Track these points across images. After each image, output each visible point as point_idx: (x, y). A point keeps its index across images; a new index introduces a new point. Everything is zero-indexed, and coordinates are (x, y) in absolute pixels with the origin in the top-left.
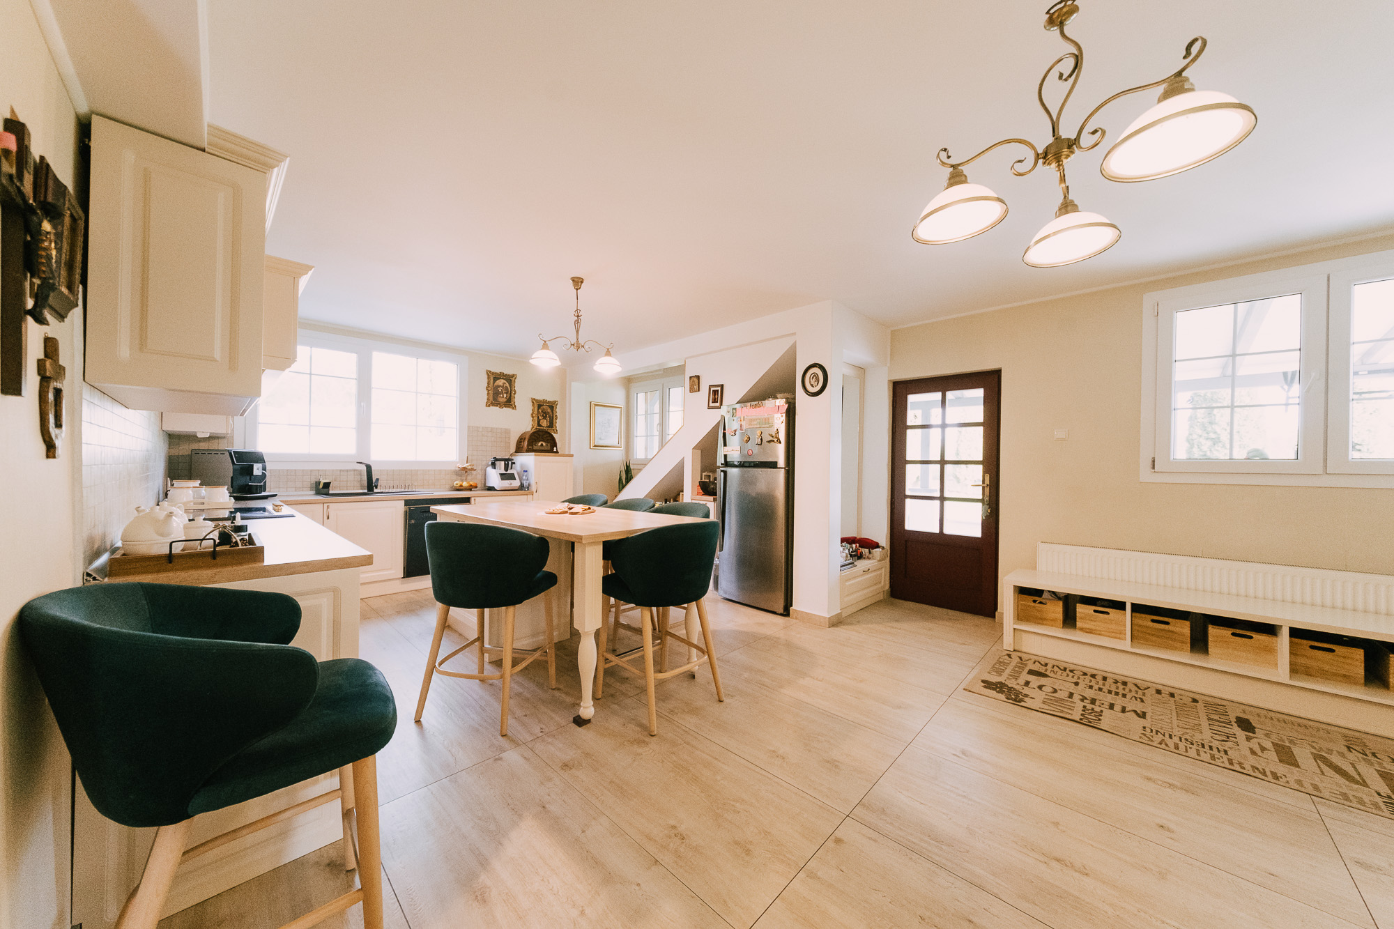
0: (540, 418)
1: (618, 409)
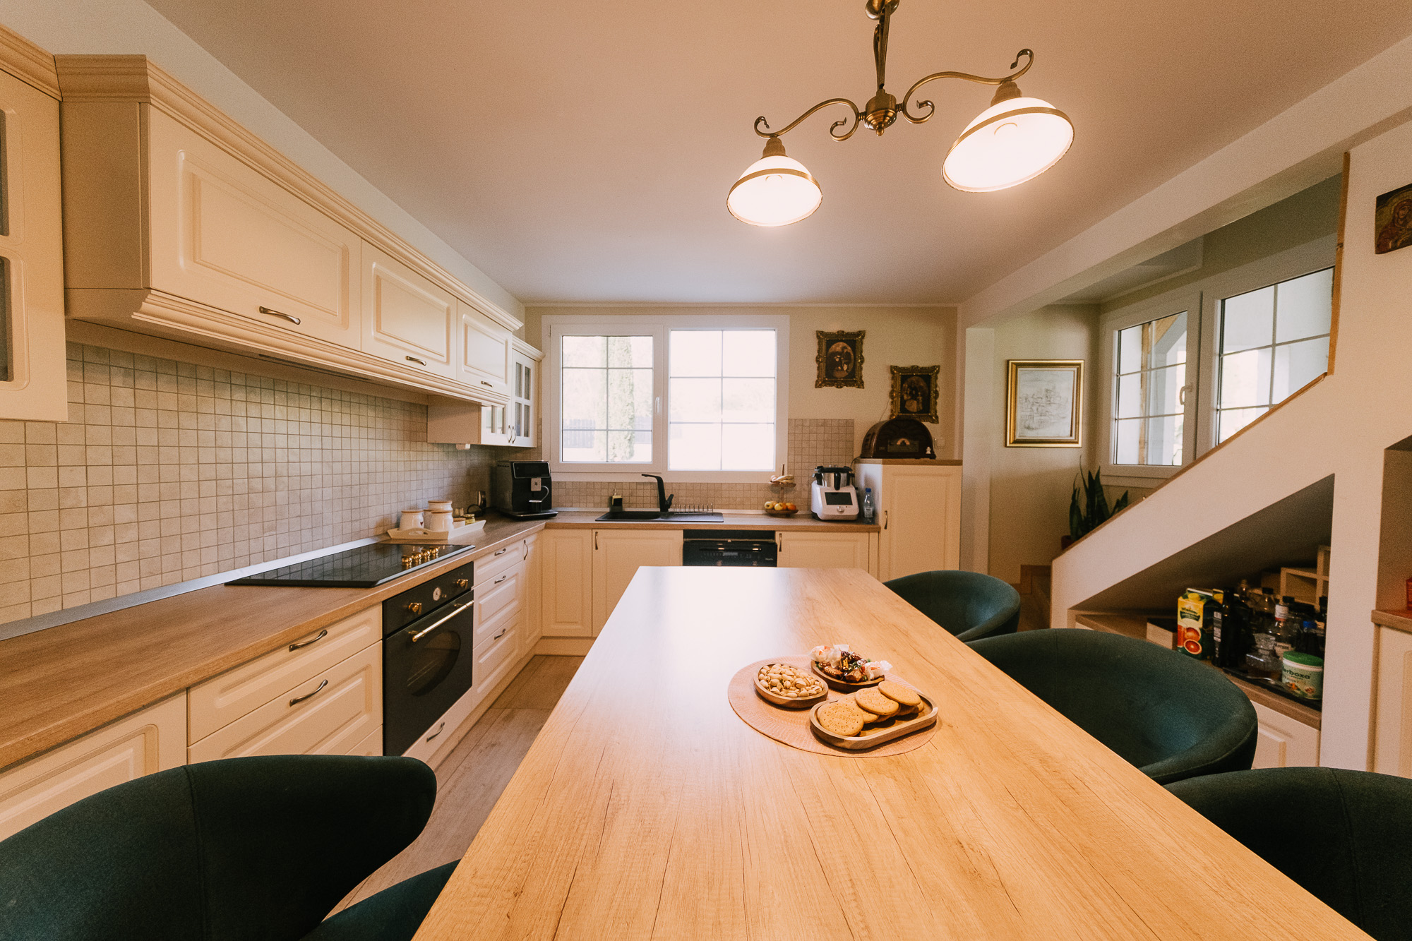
0: (905, 397)
1: (1075, 369)
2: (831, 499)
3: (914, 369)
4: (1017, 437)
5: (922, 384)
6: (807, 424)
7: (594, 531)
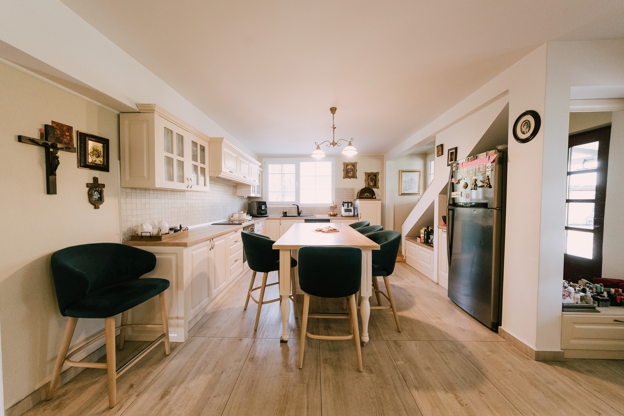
0: (369, 181)
1: (419, 172)
2: (346, 211)
3: (372, 173)
4: (402, 193)
5: (374, 177)
6: (341, 189)
7: (280, 220)
